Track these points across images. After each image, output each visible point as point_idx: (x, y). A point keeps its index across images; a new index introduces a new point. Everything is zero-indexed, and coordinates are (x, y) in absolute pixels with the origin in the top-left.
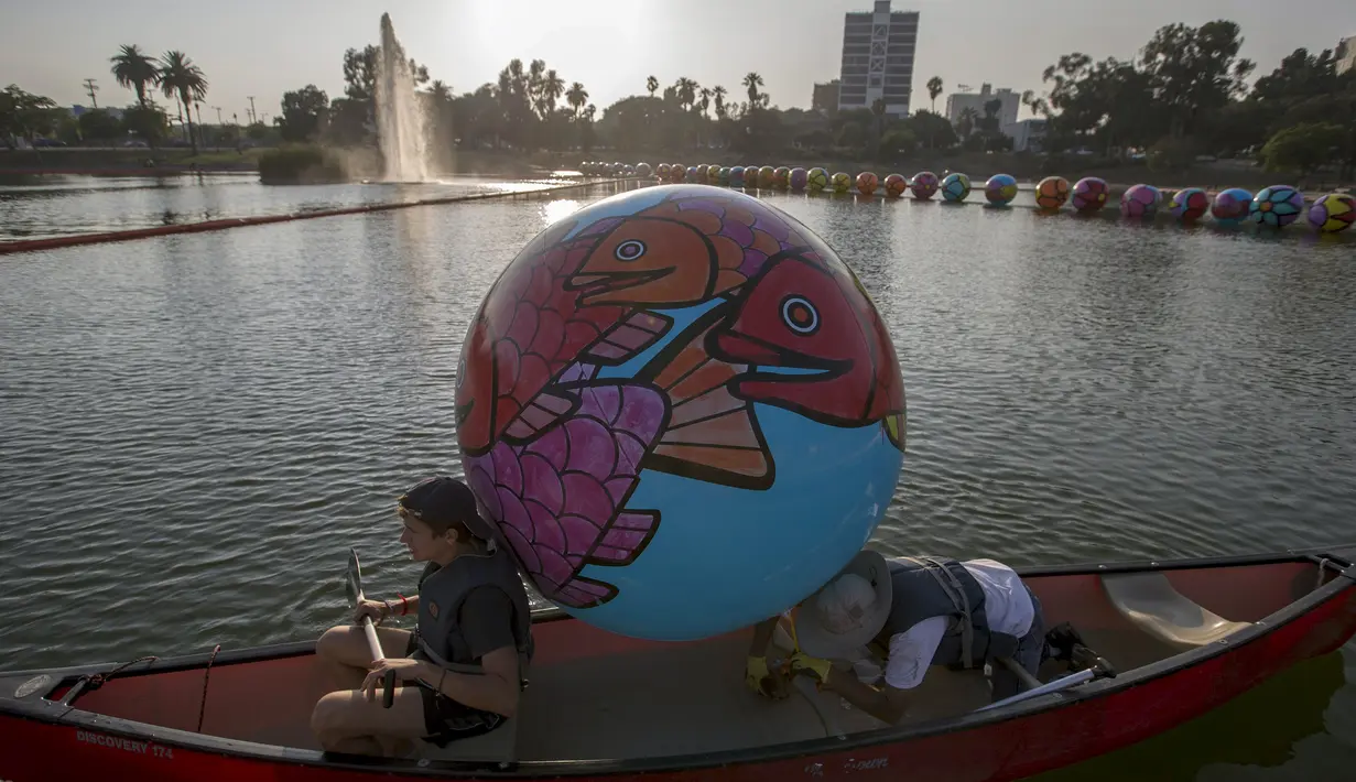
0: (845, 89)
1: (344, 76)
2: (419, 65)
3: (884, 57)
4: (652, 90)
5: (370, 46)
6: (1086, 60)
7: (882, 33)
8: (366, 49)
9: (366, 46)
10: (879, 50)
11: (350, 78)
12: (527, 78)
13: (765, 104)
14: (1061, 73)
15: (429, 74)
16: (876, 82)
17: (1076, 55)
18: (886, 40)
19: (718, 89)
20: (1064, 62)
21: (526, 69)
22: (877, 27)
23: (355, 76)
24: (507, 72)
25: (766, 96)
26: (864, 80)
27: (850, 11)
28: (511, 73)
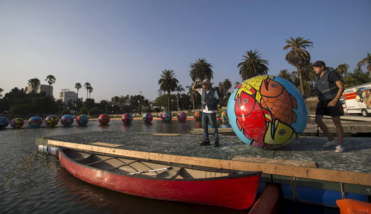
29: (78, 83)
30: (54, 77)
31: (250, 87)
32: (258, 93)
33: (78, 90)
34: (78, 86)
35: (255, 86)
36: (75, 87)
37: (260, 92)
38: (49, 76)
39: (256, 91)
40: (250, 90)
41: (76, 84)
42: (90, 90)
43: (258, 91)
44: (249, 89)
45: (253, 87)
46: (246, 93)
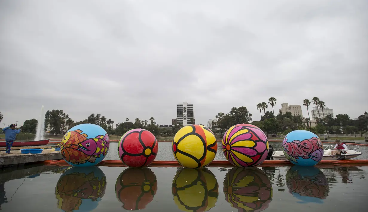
0: (178, 121)
1: (45, 117)
2: (66, 114)
3: (186, 113)
4: (127, 121)
5: (53, 110)
6: (223, 114)
7: (185, 109)
8: (52, 111)
9: (52, 110)
10: (185, 112)
11: (46, 117)
12: (95, 118)
13: (155, 124)
14: (219, 116)
15: (69, 116)
16: (185, 119)
17: (221, 113)
18: (186, 110)
19: (146, 121)
20: (219, 114)
21: (95, 116)
22: (184, 107)
23: (48, 117)
24: (90, 116)
25: (155, 122)
26: (182, 118)
27: (178, 104)
28: (91, 117)
29: (306, 100)
30: (274, 98)
33: (307, 107)
34: (307, 103)
36: (303, 104)
38: (270, 98)
41: (304, 101)
42: (321, 105)
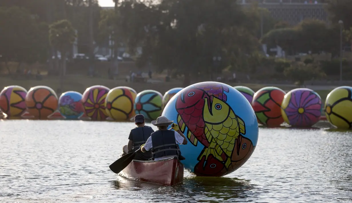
31: (222, 151)
32: (229, 159)
35: (227, 150)
37: (231, 158)
39: (228, 157)
40: (221, 156)
43: (229, 157)
44: (220, 154)
45: (224, 152)
46: (215, 158)
